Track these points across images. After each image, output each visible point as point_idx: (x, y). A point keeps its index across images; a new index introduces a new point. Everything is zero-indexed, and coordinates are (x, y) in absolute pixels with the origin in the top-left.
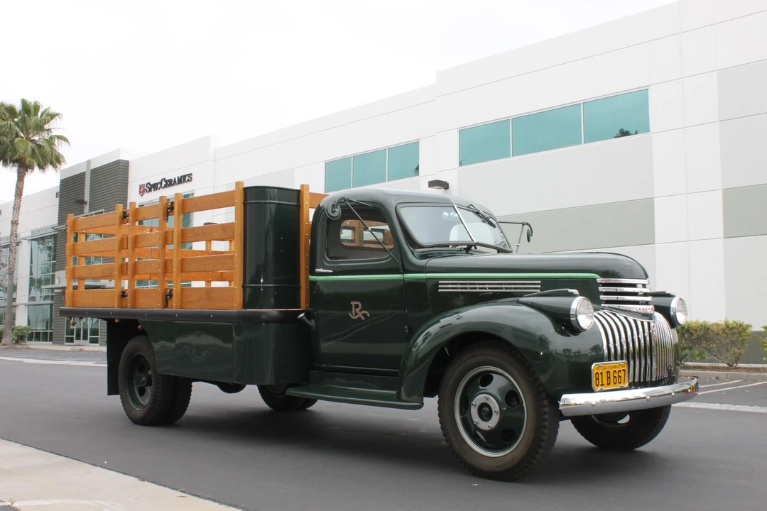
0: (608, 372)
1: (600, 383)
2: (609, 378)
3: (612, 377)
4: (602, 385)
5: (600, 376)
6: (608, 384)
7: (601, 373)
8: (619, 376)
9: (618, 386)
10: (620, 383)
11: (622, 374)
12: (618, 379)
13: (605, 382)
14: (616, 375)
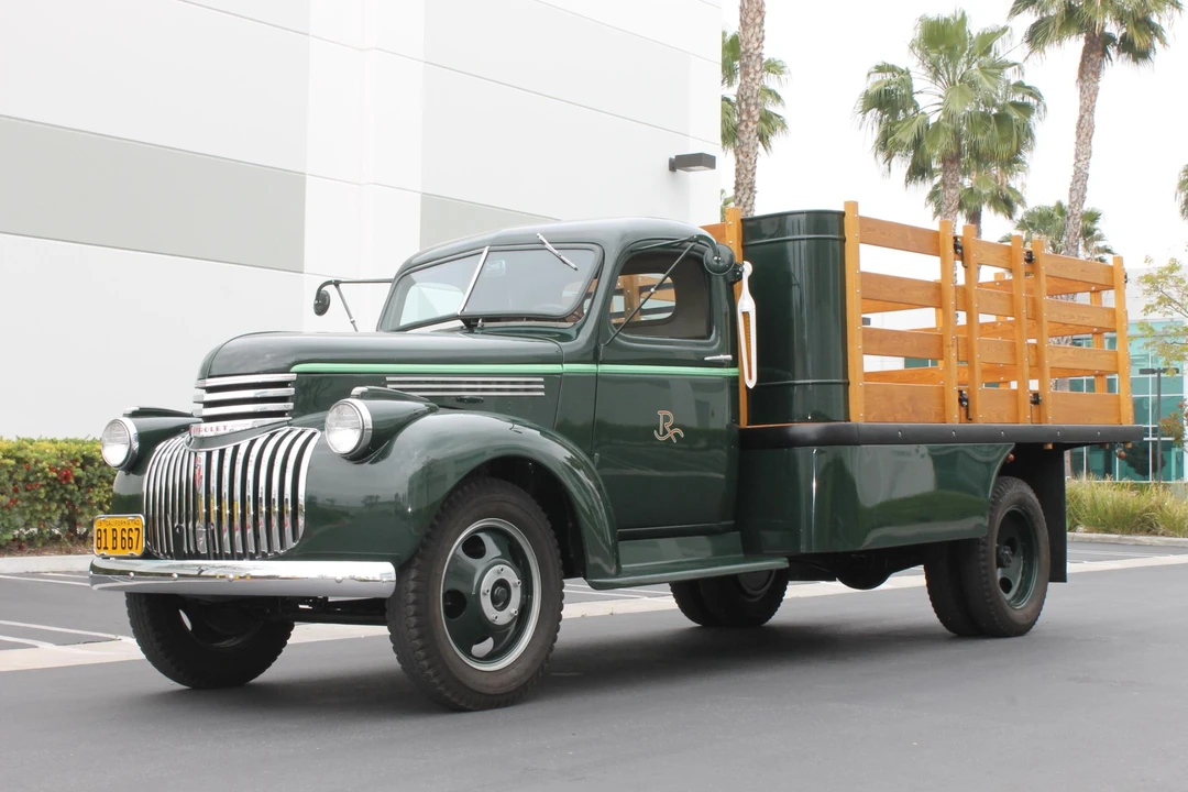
0: (114, 530)
1: (103, 546)
2: (115, 538)
3: (119, 539)
4: (106, 548)
5: (103, 534)
6: (114, 548)
7: (105, 531)
8: (130, 538)
9: (128, 553)
10: (130, 548)
11: (134, 535)
12: (128, 543)
13: (110, 546)
14: (125, 536)
